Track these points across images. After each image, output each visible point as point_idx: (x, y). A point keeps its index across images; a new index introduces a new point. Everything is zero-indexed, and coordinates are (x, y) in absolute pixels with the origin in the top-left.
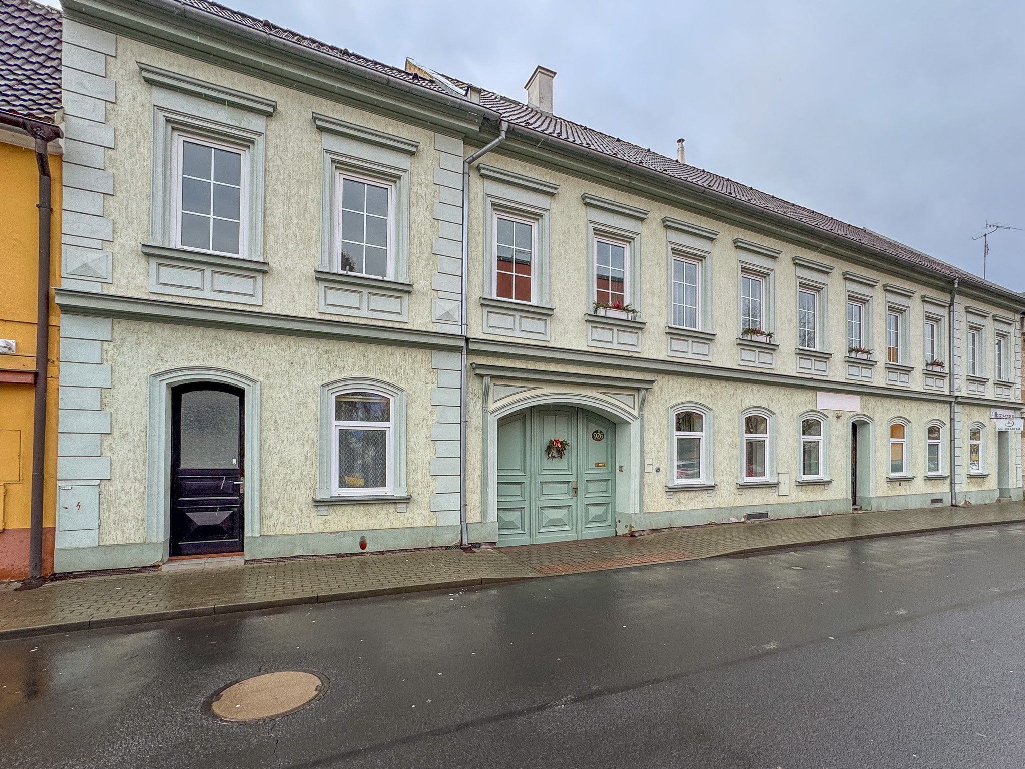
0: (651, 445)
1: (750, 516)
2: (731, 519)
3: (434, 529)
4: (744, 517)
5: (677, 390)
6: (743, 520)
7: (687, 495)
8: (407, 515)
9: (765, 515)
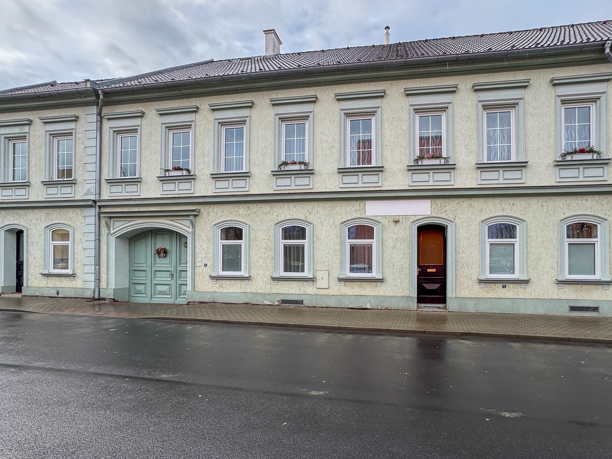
0: (201, 249)
1: (284, 302)
2: (265, 302)
3: (83, 289)
4: (278, 301)
5: (221, 213)
6: (277, 303)
7: (228, 282)
8: (74, 282)
9: (301, 302)
